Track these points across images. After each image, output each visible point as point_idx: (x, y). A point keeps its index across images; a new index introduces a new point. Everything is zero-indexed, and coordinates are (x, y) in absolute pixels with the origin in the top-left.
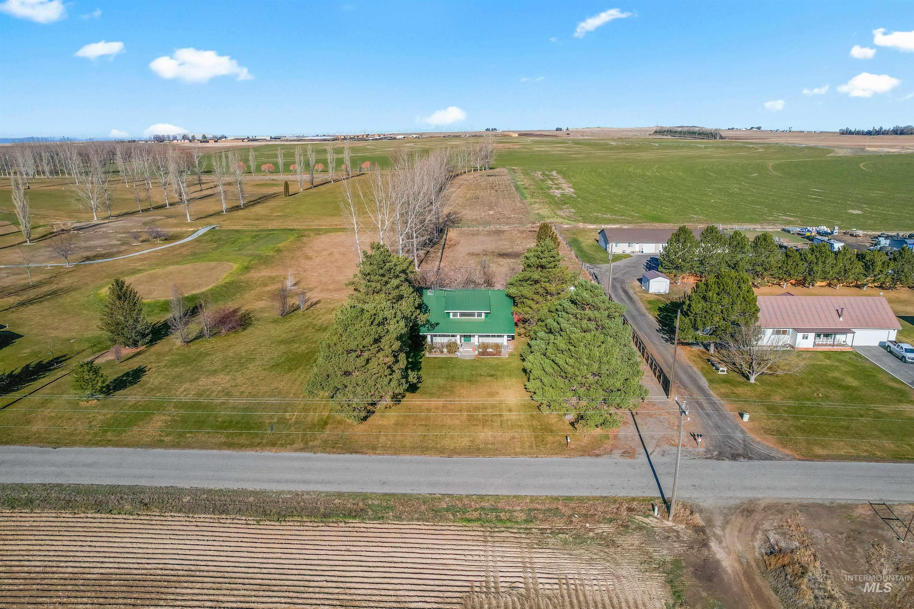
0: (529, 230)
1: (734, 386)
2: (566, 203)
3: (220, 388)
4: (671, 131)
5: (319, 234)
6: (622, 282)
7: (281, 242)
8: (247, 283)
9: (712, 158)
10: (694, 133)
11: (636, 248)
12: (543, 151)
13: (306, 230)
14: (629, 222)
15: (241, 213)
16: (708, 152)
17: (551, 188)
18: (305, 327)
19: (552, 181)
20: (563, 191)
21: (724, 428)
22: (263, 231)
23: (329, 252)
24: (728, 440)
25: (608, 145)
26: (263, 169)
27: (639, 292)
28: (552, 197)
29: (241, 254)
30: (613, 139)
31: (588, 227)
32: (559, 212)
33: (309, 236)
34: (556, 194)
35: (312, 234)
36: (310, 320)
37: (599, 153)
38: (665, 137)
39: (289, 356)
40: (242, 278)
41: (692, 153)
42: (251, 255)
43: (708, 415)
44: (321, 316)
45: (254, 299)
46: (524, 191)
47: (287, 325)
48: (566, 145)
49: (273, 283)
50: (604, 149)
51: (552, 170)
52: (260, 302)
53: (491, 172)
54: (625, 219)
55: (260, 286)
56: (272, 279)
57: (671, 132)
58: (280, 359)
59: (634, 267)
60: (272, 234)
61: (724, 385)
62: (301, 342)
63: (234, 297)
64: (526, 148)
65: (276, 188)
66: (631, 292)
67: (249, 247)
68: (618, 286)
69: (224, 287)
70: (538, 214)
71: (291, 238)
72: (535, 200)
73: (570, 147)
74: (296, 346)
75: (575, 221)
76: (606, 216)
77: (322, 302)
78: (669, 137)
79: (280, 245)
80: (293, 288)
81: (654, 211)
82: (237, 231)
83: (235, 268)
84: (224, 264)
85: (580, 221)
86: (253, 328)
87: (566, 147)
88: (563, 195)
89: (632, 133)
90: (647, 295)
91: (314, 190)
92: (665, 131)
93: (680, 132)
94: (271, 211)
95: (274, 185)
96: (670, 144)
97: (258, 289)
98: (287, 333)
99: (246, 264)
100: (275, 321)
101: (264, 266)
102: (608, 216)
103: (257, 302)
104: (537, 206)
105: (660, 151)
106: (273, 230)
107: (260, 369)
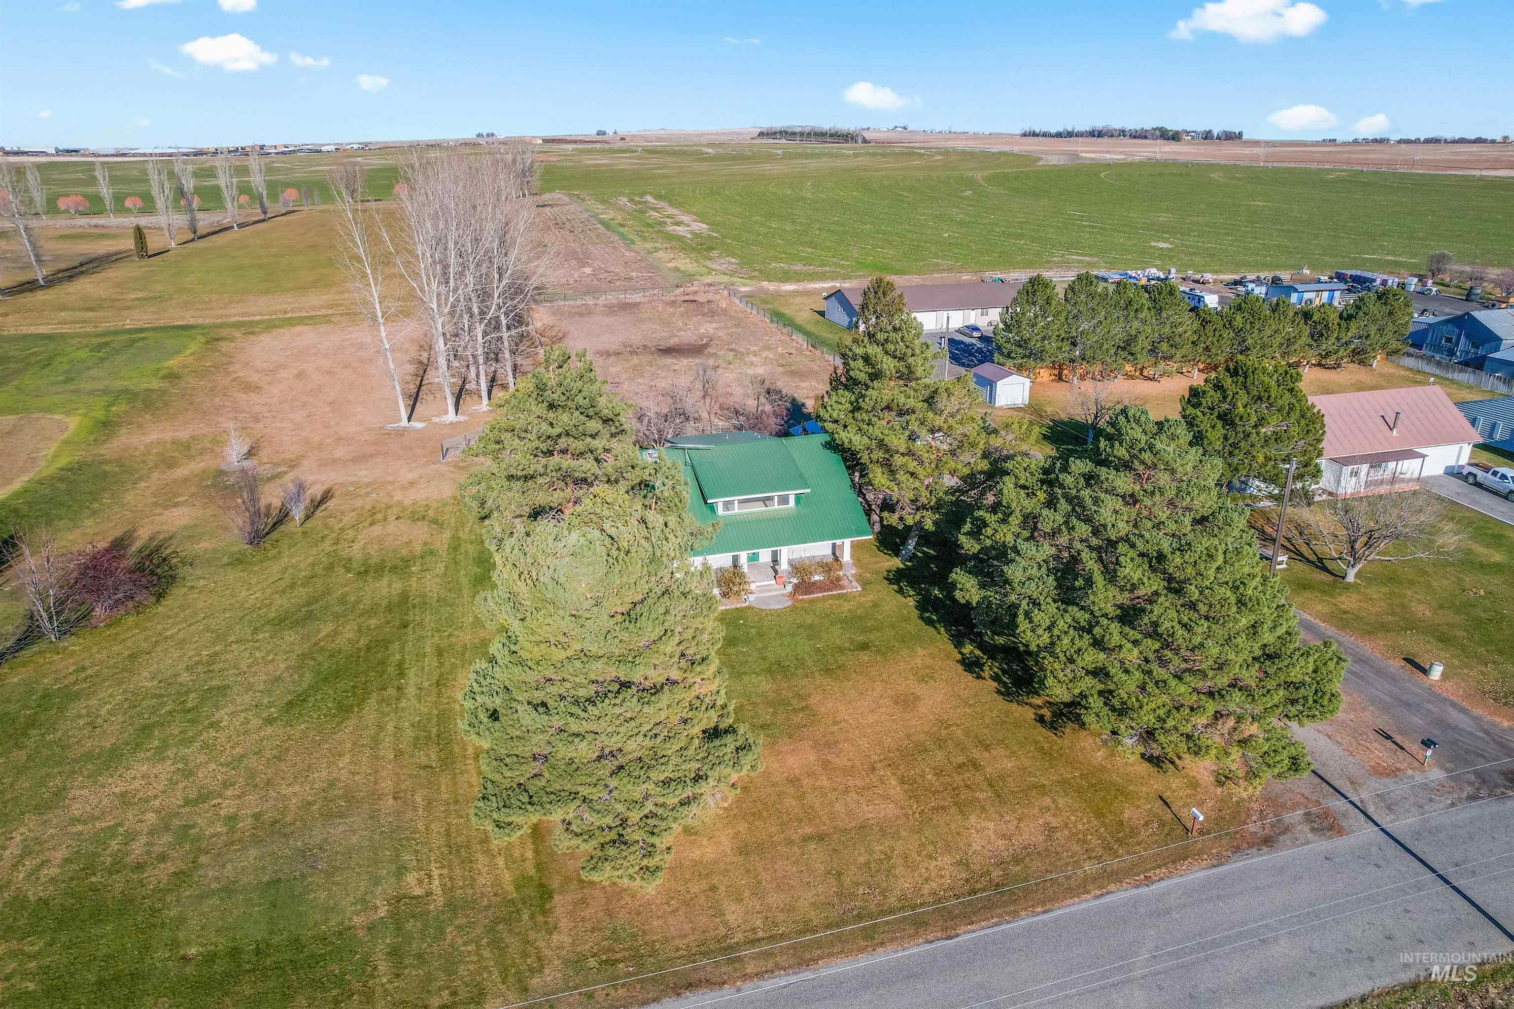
2: (712, 248)
3: (151, 817)
4: (786, 133)
5: (252, 333)
7: (171, 355)
8: (119, 461)
10: (823, 135)
12: (605, 165)
13: (221, 326)
15: (41, 296)
16: (863, 162)
17: (665, 223)
18: (325, 569)
19: (657, 212)
20: (690, 228)
22: (116, 333)
23: (295, 372)
25: (702, 153)
26: (63, 208)
28: (679, 238)
29: (77, 391)
31: (782, 288)
32: (713, 265)
33: (232, 339)
34: (681, 233)
35: (238, 335)
36: (327, 546)
38: (781, 141)
39: (320, 664)
40: (102, 452)
41: (843, 163)
42: (105, 392)
44: (351, 533)
45: (155, 504)
46: (621, 230)
47: (275, 568)
48: (633, 154)
49: (191, 458)
50: (702, 160)
51: (643, 194)
52: (177, 512)
55: (156, 466)
56: (186, 448)
58: (301, 676)
60: (142, 339)
62: (337, 617)
63: (96, 505)
64: (572, 161)
65: (111, 242)
67: (93, 372)
69: (61, 480)
70: (678, 269)
71: (193, 347)
72: (652, 245)
73: (644, 159)
74: (327, 628)
75: (751, 279)
76: (798, 267)
77: (337, 493)
78: (784, 141)
79: (170, 363)
80: (246, 464)
82: (49, 337)
83: (72, 427)
84: (38, 419)
85: (760, 279)
86: (184, 590)
87: (639, 158)
88: (694, 234)
91: (201, 244)
92: (775, 133)
93: (802, 134)
94: (117, 290)
95: (103, 236)
97: (155, 475)
98: (284, 592)
99: (100, 414)
100: (238, 561)
101: (148, 417)
103: (166, 513)
104: (663, 255)
106: (141, 330)
107: (255, 722)
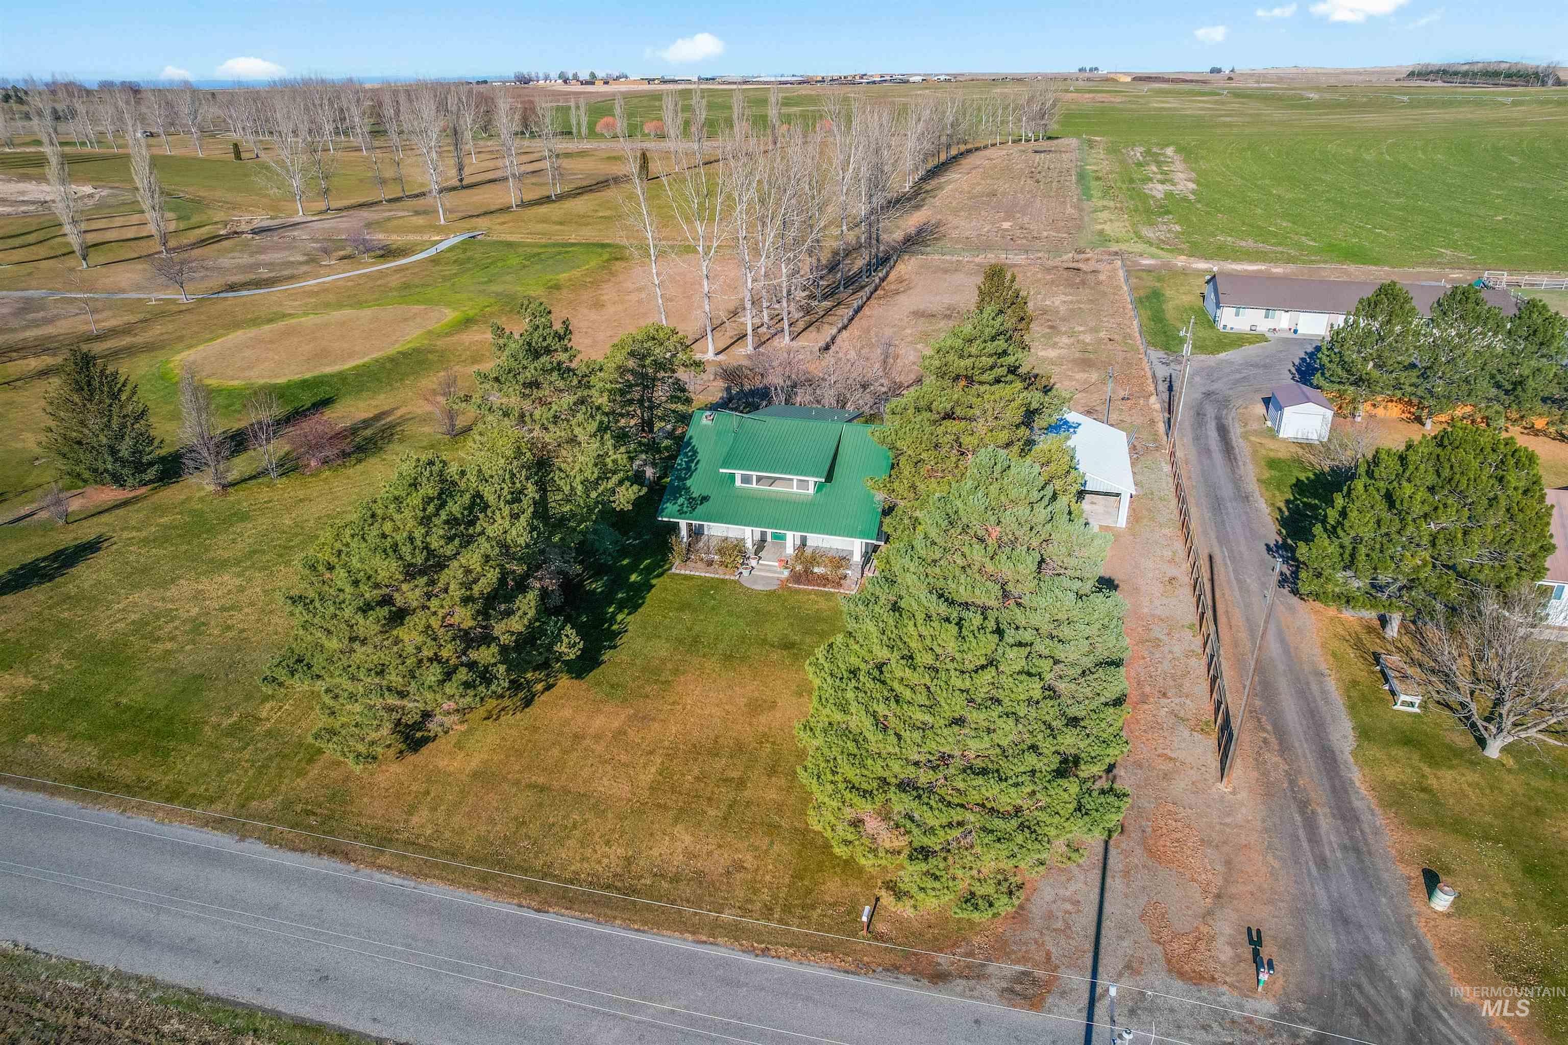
0: (1066, 265)
1: (1432, 760)
2: (1168, 212)
4: (1445, 72)
6: (1224, 403)
7: (572, 269)
8: (443, 353)
9: (1522, 124)
10: (1496, 74)
11: (1283, 320)
14: (1290, 260)
16: (1516, 113)
17: (1151, 180)
19: (1159, 167)
20: (1172, 188)
21: (1360, 927)
22: (557, 245)
24: (1364, 981)
25: (1302, 99)
27: (1256, 433)
28: (1144, 198)
29: (482, 292)
30: (1317, 89)
31: (1194, 266)
32: (1147, 232)
33: (629, 260)
34: (1154, 193)
37: (1278, 114)
38: (1429, 84)
40: (442, 343)
41: (1480, 114)
42: (497, 295)
43: (1322, 862)
46: (1093, 184)
48: (1217, 98)
50: (1293, 107)
51: (1168, 145)
53: (1044, 144)
54: (1282, 253)
57: (1445, 74)
59: (1265, 366)
61: (1400, 752)
64: (1135, 102)
66: (1236, 432)
67: (507, 277)
68: (1210, 411)
70: (1101, 233)
71: (593, 263)
72: (1105, 203)
73: (1223, 103)
75: (1171, 251)
76: (1243, 244)
78: (1439, 83)
79: (564, 275)
81: (1355, 235)
82: (510, 244)
83: (447, 319)
84: (434, 310)
85: (1181, 252)
86: (377, 460)
87: (1216, 102)
88: (1169, 195)
89: (1361, 78)
90: (1270, 444)
92: (1431, 72)
93: (1465, 74)
94: (596, 208)
96: (1434, 97)
99: (474, 313)
102: (1249, 244)
104: (1105, 215)
105: (1408, 111)
106: (574, 245)
